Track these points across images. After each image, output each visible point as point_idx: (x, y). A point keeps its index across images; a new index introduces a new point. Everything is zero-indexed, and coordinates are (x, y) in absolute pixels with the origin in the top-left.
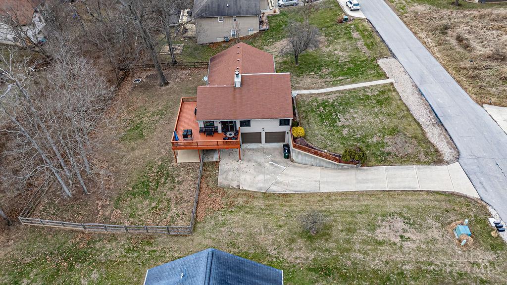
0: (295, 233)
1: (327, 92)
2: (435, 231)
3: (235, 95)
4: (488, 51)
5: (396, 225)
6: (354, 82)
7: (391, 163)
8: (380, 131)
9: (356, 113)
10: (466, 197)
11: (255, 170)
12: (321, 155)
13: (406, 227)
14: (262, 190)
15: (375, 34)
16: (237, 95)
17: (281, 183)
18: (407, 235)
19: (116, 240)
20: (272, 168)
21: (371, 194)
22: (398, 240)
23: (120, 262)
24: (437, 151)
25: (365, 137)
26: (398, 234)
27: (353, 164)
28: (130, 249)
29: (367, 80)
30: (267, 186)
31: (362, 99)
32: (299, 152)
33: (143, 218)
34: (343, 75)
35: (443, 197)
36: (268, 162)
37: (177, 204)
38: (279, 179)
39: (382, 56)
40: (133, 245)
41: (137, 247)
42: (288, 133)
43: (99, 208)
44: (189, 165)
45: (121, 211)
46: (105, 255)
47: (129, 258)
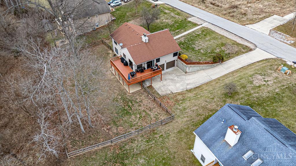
0: (223, 98)
1: (178, 38)
2: (274, 74)
3: (148, 47)
4: (227, 6)
5: (258, 78)
6: (185, 31)
7: (233, 57)
8: (217, 46)
9: (199, 42)
10: (272, 59)
11: (172, 83)
12: (202, 64)
13: (263, 77)
14: (184, 90)
15: (175, 9)
16: (149, 46)
17: (190, 83)
18: (266, 80)
19: (135, 140)
20: (179, 79)
21: (236, 71)
22: (264, 83)
23: (149, 148)
24: (246, 46)
25: (213, 50)
26: (262, 81)
27: (217, 63)
28: (148, 141)
29: (191, 28)
30: (185, 87)
31: (196, 36)
32: (191, 66)
33: (139, 124)
34: (178, 29)
35: (265, 62)
36: (175, 77)
37: (150, 111)
38: (187, 82)
39: (188, 17)
40: (147, 138)
41: (151, 138)
42: (177, 60)
43: (107, 131)
44: (137, 92)
45: (122, 127)
46: (137, 149)
47: (152, 144)
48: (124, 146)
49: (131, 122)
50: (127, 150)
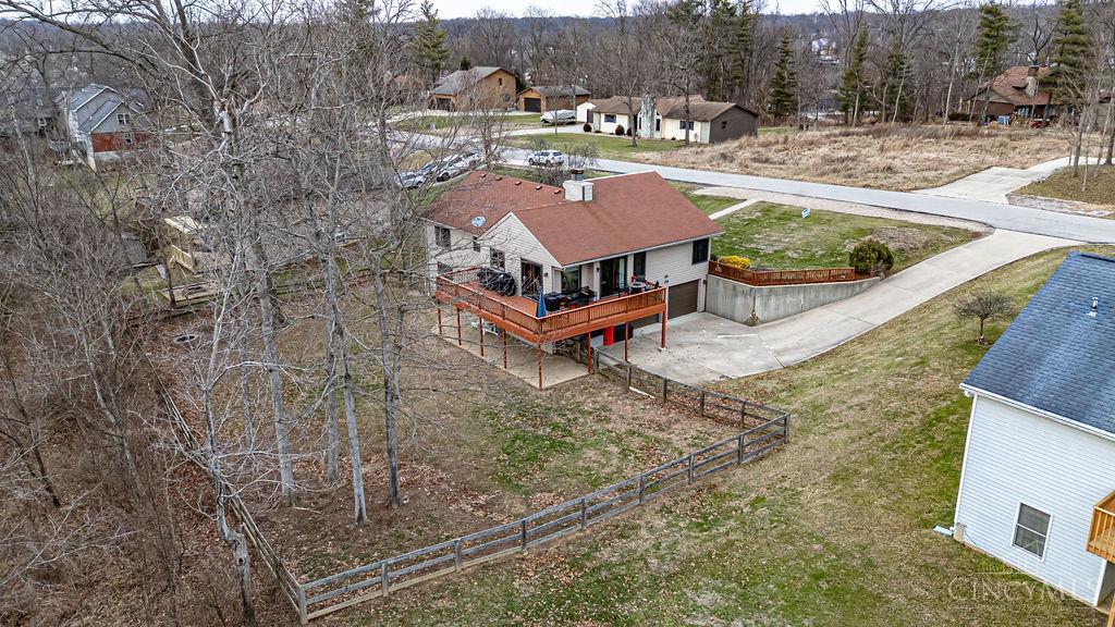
0: (962, 357)
3: (593, 214)
8: (843, 239)
11: (711, 352)
14: (772, 367)
16: (600, 213)
17: (788, 349)
20: (734, 342)
23: (722, 549)
25: (833, 249)
27: (871, 276)
28: (700, 524)
29: (716, 210)
30: (771, 359)
31: (749, 224)
32: (770, 290)
33: (630, 473)
35: (1052, 255)
36: (714, 338)
38: (772, 348)
40: (693, 516)
41: (710, 514)
42: (705, 282)
43: (481, 513)
44: (573, 383)
45: (550, 492)
46: (662, 558)
47: (727, 534)
48: (587, 556)
49: (588, 469)
50: (609, 566)
